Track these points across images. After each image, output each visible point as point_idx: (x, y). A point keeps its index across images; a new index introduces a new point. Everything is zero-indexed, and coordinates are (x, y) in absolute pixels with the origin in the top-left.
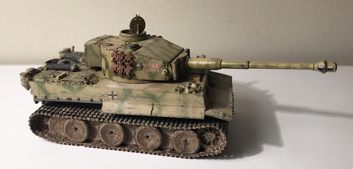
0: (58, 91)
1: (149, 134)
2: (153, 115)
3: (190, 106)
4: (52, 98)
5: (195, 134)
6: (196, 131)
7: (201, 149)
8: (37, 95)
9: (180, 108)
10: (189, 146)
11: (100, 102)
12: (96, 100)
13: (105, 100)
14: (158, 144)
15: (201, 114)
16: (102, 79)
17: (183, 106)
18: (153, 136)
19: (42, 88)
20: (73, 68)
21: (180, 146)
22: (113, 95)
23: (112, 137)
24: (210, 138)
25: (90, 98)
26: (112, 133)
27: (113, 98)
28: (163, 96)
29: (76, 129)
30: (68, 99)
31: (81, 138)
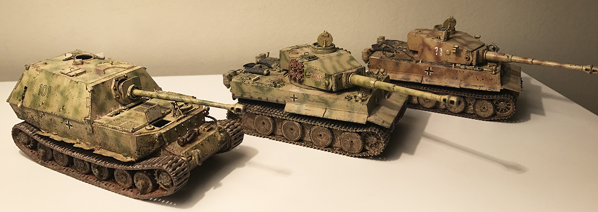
0: (252, 91)
1: (321, 133)
2: (324, 117)
3: (357, 112)
4: (246, 96)
5: (359, 137)
6: (360, 133)
7: (364, 150)
8: (235, 93)
9: (347, 113)
10: (354, 147)
11: (283, 103)
12: (281, 101)
13: (288, 101)
14: (329, 142)
15: (364, 119)
16: (288, 84)
17: (350, 112)
18: (325, 135)
19: (239, 87)
20: (265, 72)
21: (347, 145)
22: (294, 98)
23: (292, 133)
24: (372, 141)
25: (276, 98)
26: (292, 129)
27: (294, 101)
28: (334, 102)
29: (264, 123)
30: (259, 98)
31: (267, 131)
